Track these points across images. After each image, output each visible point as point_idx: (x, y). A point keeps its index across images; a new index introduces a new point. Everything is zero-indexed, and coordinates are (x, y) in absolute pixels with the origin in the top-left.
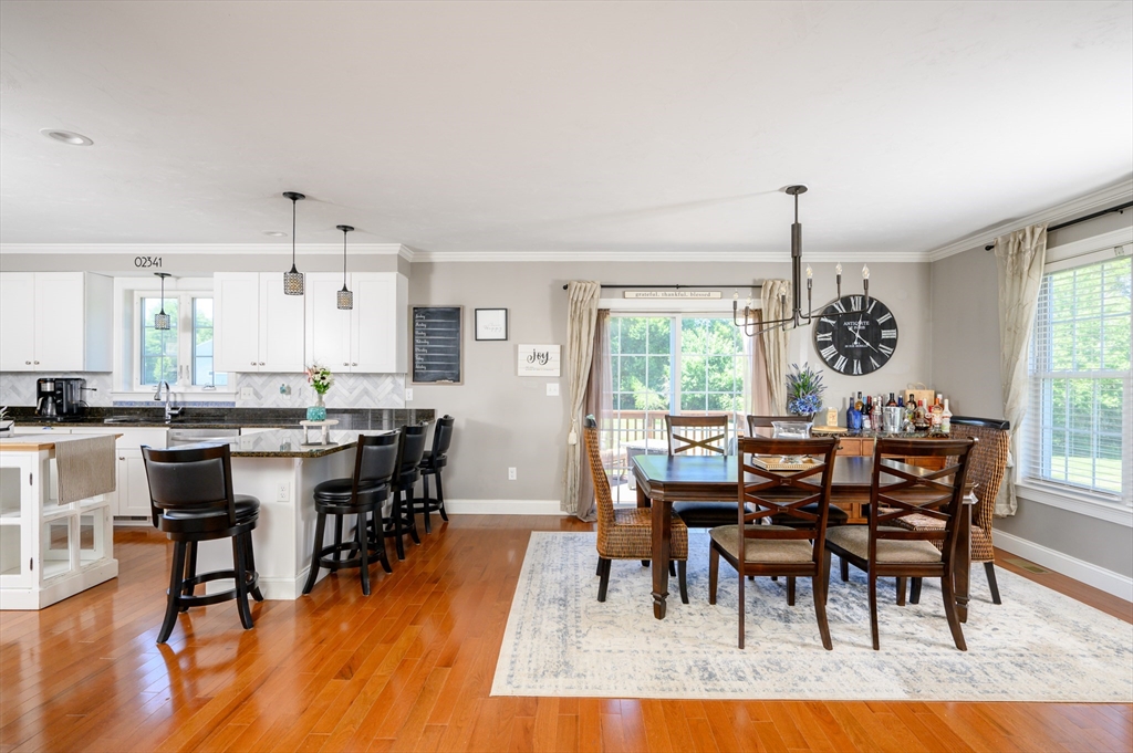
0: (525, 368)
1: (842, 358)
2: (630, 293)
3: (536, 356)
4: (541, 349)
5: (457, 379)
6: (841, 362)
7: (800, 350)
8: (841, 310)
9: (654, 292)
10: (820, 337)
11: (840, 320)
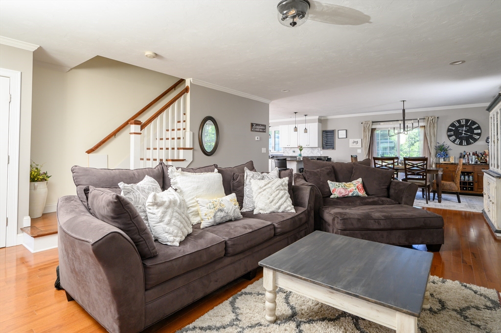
0: (351, 145)
1: (458, 140)
2: (381, 123)
3: (354, 142)
4: (356, 140)
5: (333, 148)
6: (458, 141)
7: (444, 140)
8: (457, 125)
9: (389, 123)
10: (449, 133)
11: (457, 128)
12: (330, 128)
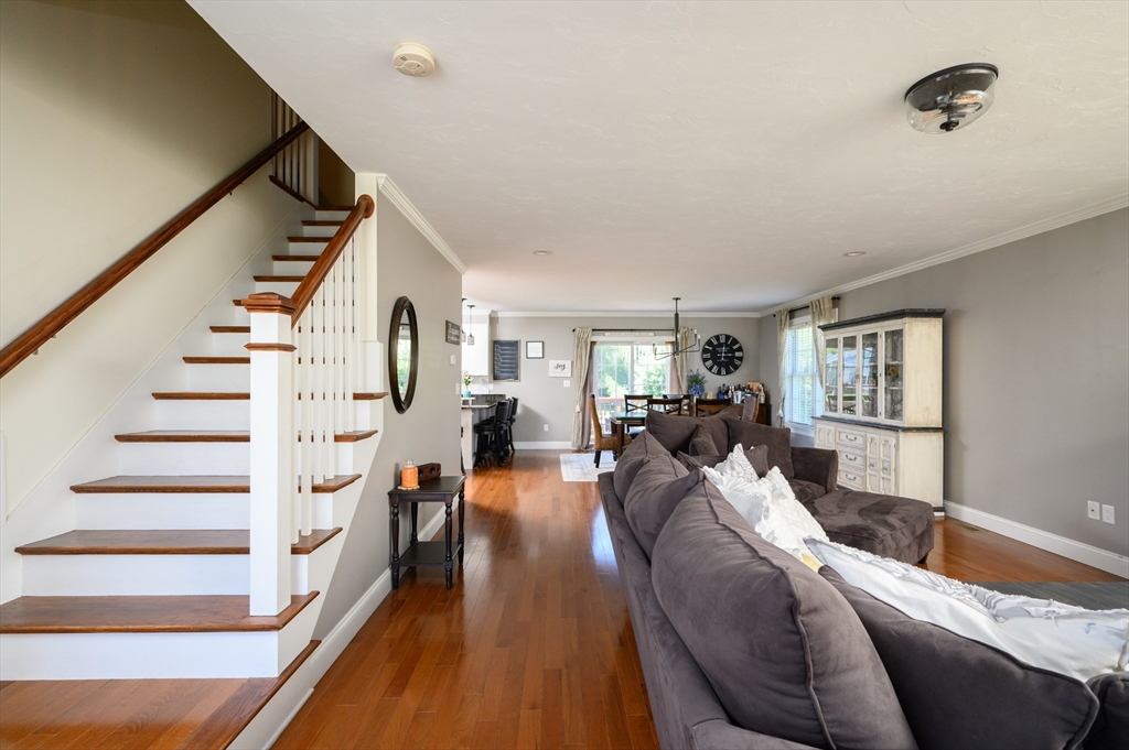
0: (552, 372)
1: (715, 366)
2: (607, 333)
3: (558, 366)
4: (561, 362)
5: (516, 378)
6: (715, 368)
7: (697, 365)
9: (619, 333)
10: (705, 356)
11: (714, 347)
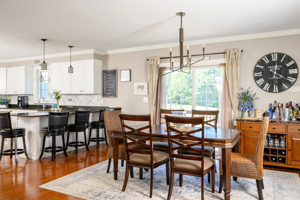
0: (137, 92)
1: (267, 84)
3: (139, 87)
4: (141, 84)
5: (115, 96)
6: (267, 86)
8: (267, 61)
10: (256, 75)
11: (266, 66)
12: (110, 67)
